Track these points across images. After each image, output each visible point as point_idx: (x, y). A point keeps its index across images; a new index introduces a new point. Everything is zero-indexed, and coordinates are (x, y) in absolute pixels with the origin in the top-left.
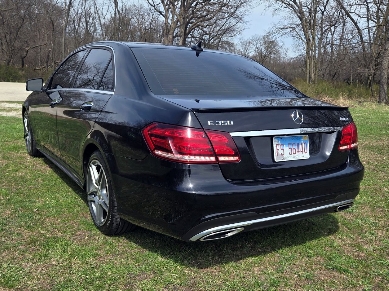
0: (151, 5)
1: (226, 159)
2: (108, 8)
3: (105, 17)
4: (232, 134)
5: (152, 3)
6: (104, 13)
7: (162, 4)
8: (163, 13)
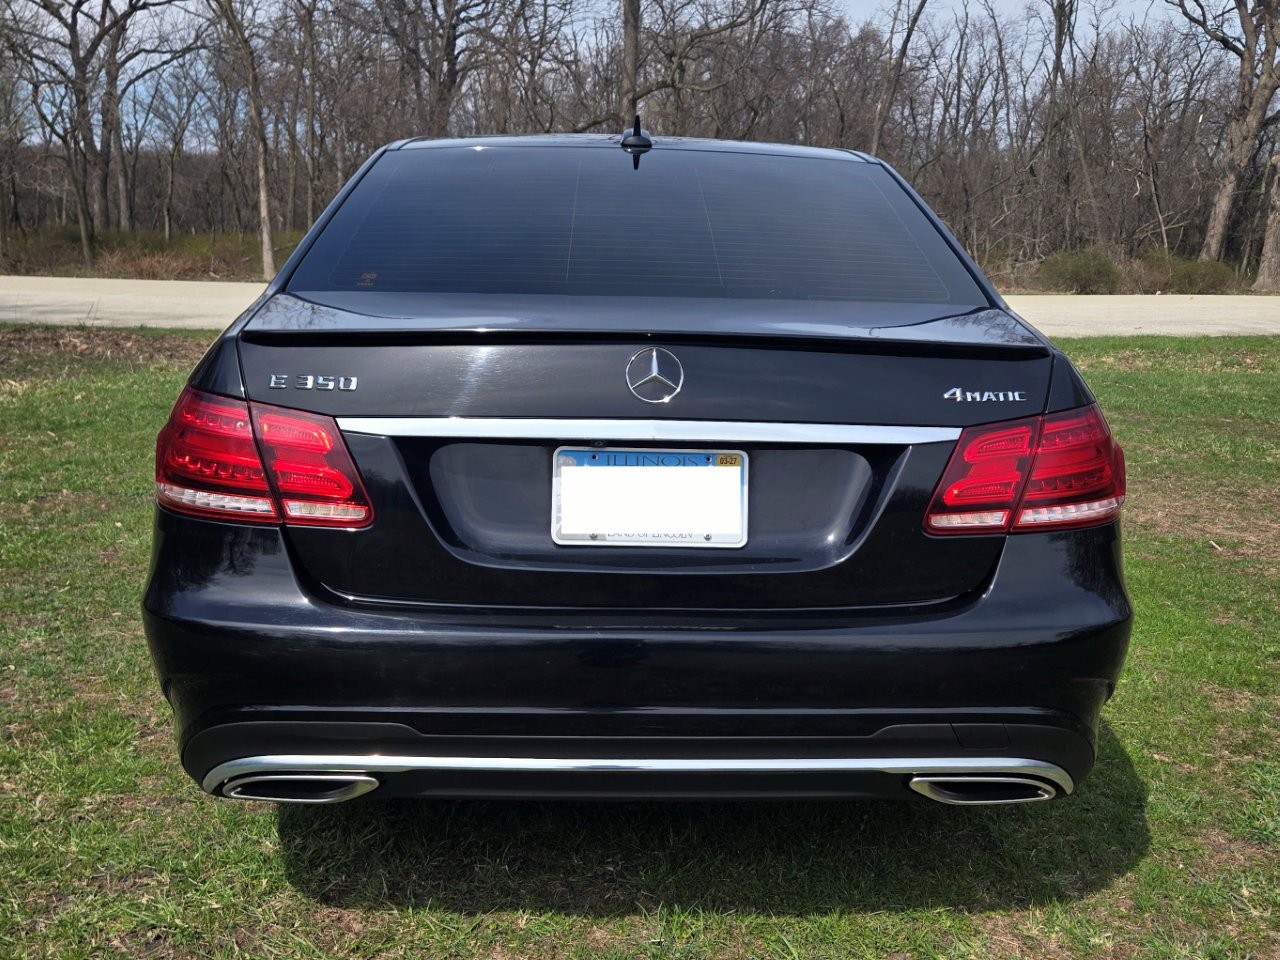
0: (1192, 19)
1: (320, 511)
2: (1041, 48)
3: (1028, 78)
4: (345, 424)
5: (1197, 13)
6: (1028, 64)
7: (1236, 10)
8: (1239, 40)
